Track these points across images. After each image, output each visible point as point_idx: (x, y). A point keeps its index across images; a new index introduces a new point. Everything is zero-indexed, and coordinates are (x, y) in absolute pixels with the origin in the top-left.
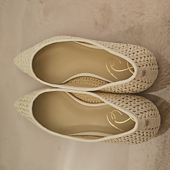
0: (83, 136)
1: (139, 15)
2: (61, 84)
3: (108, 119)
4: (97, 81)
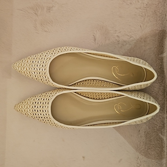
0: (91, 125)
1: (129, 37)
2: (68, 86)
3: (115, 110)
4: (99, 81)
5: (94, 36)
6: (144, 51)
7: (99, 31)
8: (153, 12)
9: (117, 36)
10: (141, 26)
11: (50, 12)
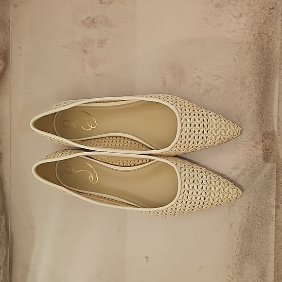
2: (154, 160)
5: (162, 78)
6: (241, 98)
7: (170, 70)
8: (257, 35)
9: (198, 76)
10: (235, 60)
11: (102, 47)
